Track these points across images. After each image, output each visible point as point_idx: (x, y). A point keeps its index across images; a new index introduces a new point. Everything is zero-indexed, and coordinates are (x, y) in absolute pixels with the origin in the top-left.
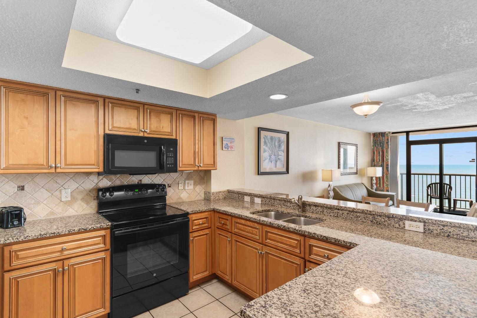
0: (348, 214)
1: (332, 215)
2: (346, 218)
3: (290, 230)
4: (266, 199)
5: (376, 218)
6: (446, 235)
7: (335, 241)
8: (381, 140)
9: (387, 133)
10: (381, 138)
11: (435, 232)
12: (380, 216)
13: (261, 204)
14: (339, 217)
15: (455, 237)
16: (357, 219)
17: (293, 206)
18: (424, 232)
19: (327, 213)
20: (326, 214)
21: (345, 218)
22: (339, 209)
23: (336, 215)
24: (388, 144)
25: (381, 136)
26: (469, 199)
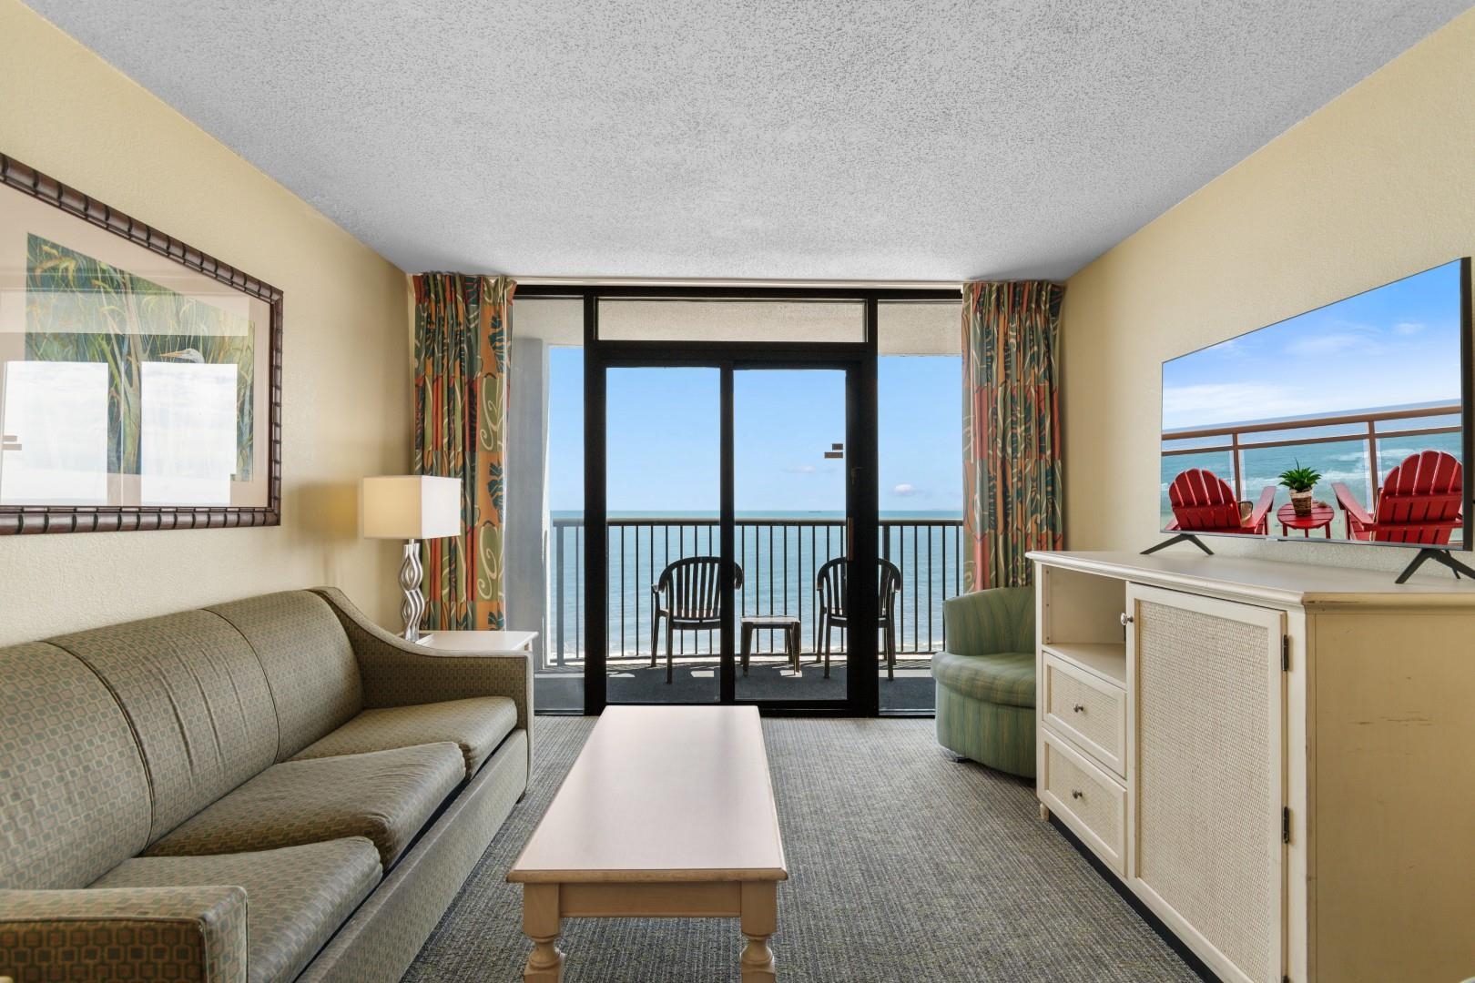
8: (461, 319)
9: (493, 281)
10: (461, 306)
24: (498, 344)
25: (459, 298)
26: (792, 619)
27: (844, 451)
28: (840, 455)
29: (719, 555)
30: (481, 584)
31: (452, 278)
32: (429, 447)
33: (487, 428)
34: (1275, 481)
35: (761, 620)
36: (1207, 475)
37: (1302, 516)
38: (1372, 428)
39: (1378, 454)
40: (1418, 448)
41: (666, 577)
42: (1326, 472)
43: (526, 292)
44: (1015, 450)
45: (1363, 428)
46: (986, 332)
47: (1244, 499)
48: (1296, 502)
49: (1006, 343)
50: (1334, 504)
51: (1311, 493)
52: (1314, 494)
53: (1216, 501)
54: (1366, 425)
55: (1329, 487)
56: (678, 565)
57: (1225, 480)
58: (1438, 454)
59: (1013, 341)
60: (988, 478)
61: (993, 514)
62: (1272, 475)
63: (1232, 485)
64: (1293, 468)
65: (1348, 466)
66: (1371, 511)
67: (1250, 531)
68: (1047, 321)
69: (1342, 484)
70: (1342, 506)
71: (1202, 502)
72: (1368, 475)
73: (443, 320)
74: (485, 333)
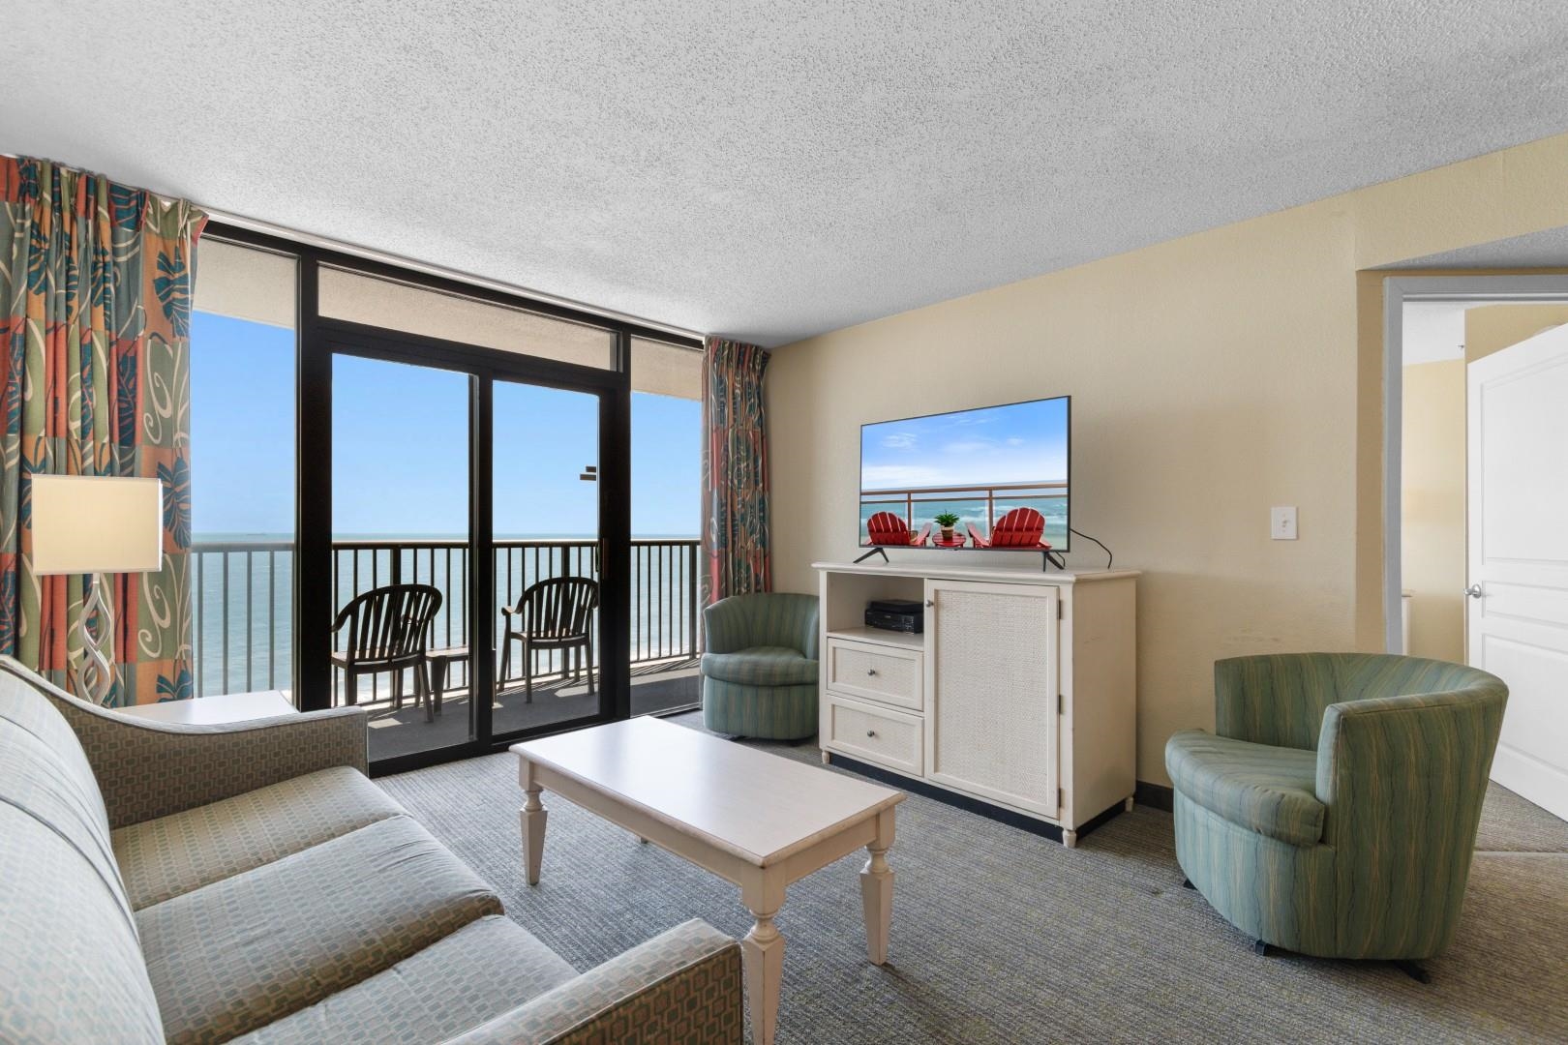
8: (104, 244)
9: (167, 204)
10: (104, 228)
24: (177, 295)
25: (103, 211)
27: (597, 474)
28: (593, 478)
30: (145, 637)
31: (92, 182)
33: (153, 412)
34: (932, 520)
36: (891, 515)
37: (947, 541)
38: (991, 494)
39: (994, 508)
40: (1018, 506)
42: (963, 516)
43: (216, 229)
44: (739, 482)
45: (986, 494)
46: (721, 381)
47: (912, 529)
48: (944, 532)
49: (734, 391)
50: (967, 534)
51: (953, 528)
53: (896, 530)
54: (987, 492)
55: (963, 525)
57: (902, 518)
58: (1028, 510)
59: (738, 391)
60: (721, 505)
62: (930, 517)
63: (906, 521)
64: (943, 514)
65: (976, 514)
66: (988, 539)
67: (915, 546)
68: (759, 380)
69: (972, 523)
70: (971, 536)
71: (887, 530)
72: (987, 519)
73: (65, 241)
74: (149, 273)
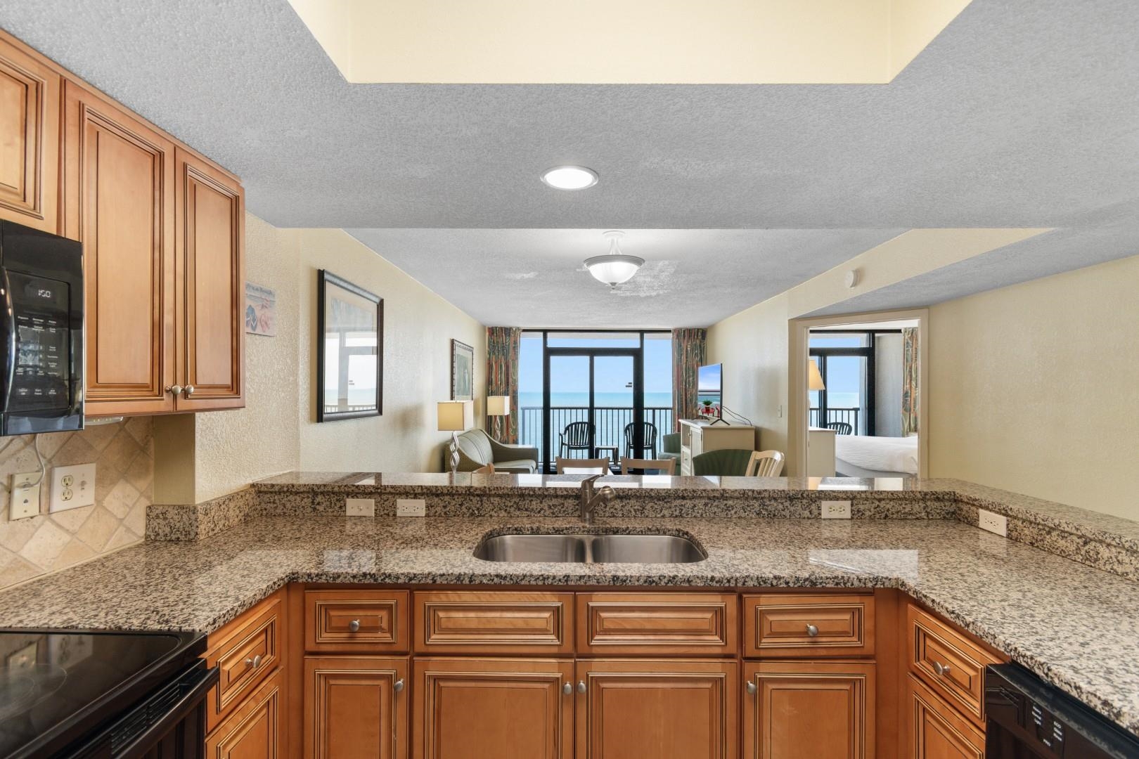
0: (706, 505)
1: (667, 515)
2: (702, 515)
3: (693, 584)
4: (447, 498)
5: (767, 506)
6: (883, 515)
7: (837, 584)
8: (504, 342)
9: (514, 329)
10: (504, 338)
11: (868, 513)
12: (775, 499)
13: (427, 515)
14: (685, 515)
15: (895, 516)
16: (727, 514)
17: (550, 507)
18: (852, 518)
19: (653, 511)
20: (652, 514)
21: (699, 515)
22: (683, 498)
23: (677, 513)
24: (516, 350)
25: (504, 335)
26: (615, 446)
27: (632, 385)
28: (631, 387)
29: (587, 421)
30: (510, 430)
31: (501, 328)
32: (494, 385)
33: (512, 380)
35: (603, 447)
41: (567, 429)
43: (524, 331)
46: (680, 344)
49: (687, 349)
52: (711, 406)
56: (575, 424)
60: (680, 395)
61: (682, 407)
68: (701, 342)
73: (498, 342)
74: (512, 345)
